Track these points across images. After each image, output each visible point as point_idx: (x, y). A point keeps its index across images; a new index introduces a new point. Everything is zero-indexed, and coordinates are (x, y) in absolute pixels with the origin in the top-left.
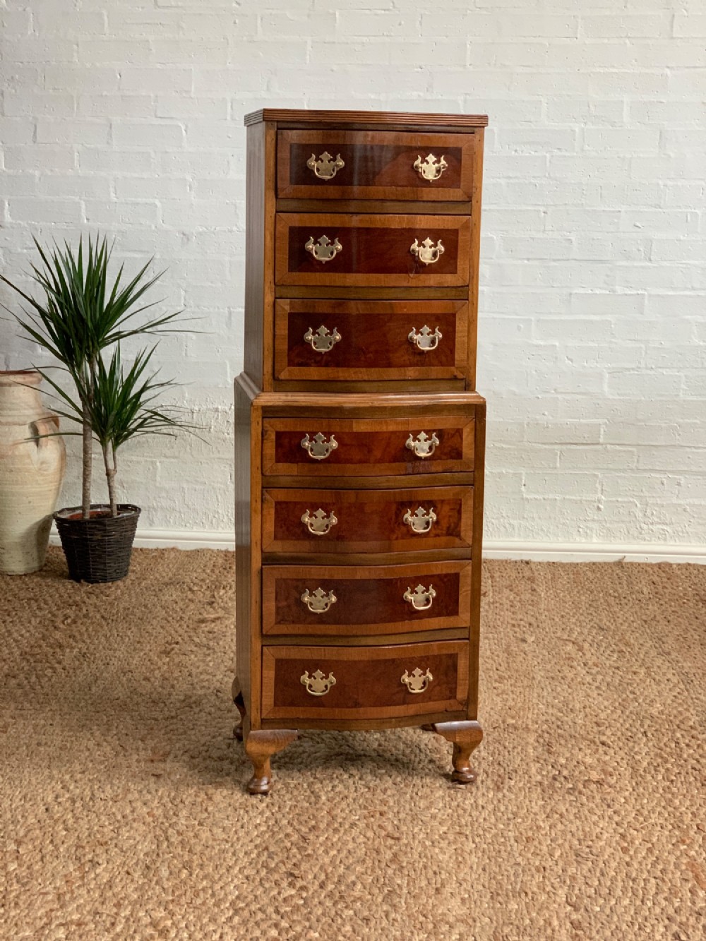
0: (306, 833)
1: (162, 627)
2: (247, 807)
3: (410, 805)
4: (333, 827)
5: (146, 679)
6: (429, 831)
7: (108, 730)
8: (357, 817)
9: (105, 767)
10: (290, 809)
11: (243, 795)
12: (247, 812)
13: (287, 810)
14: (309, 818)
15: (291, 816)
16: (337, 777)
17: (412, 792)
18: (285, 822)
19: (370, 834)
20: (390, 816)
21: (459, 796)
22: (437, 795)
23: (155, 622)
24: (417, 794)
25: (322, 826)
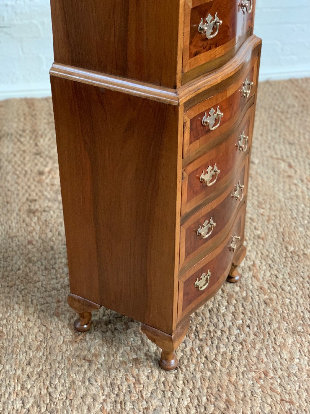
0: (225, 409)
1: (16, 183)
2: (170, 387)
3: (278, 358)
4: (240, 398)
5: (30, 242)
6: (306, 387)
7: (27, 307)
8: (252, 382)
9: (43, 354)
10: (201, 383)
11: (159, 371)
12: (173, 393)
13: (200, 384)
14: (219, 390)
15: (205, 391)
16: (214, 336)
17: (272, 342)
18: (204, 399)
19: (269, 400)
20: (272, 375)
21: (304, 340)
22: (290, 343)
23: (9, 178)
24: (276, 344)
25: (233, 399)
